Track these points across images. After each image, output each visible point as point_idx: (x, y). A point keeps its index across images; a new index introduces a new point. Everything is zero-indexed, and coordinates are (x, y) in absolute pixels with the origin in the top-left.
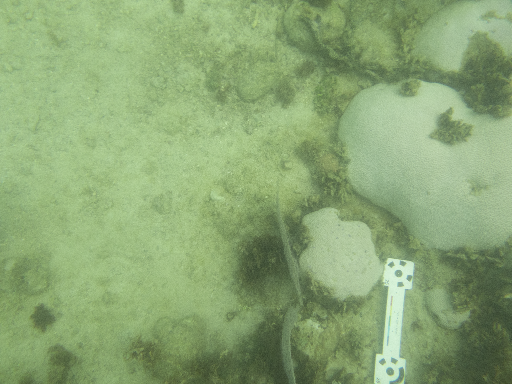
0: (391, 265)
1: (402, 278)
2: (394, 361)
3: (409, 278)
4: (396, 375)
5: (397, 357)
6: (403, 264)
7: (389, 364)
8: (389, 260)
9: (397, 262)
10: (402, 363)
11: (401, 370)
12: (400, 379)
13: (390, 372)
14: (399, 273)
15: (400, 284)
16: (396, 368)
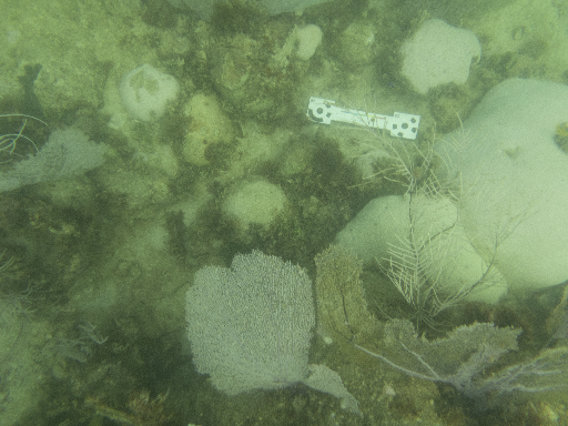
0: (413, 121)
1: (400, 129)
2: (329, 115)
3: (400, 134)
4: (317, 115)
5: (331, 118)
6: (414, 130)
7: (326, 111)
8: (417, 118)
9: (416, 125)
10: (327, 121)
11: (321, 120)
12: (314, 118)
13: (320, 111)
14: (405, 126)
15: (395, 127)
16: (323, 116)
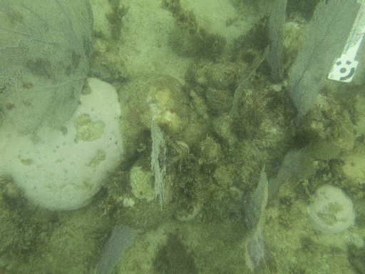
4: (347, 73)
5: (352, 60)
7: (344, 65)
10: (355, 64)
11: (353, 70)
12: (349, 76)
13: (343, 70)
16: (349, 68)
